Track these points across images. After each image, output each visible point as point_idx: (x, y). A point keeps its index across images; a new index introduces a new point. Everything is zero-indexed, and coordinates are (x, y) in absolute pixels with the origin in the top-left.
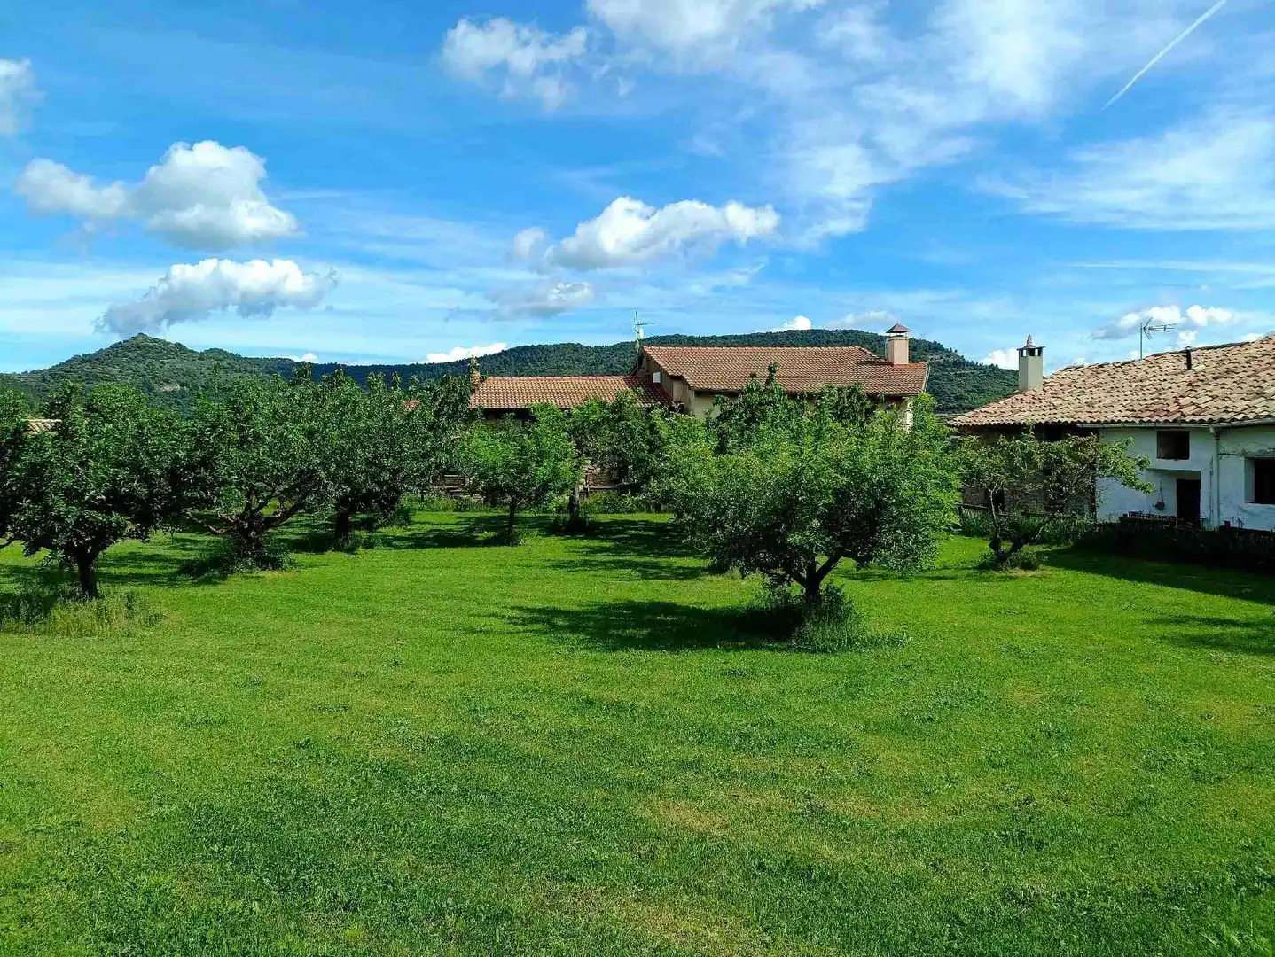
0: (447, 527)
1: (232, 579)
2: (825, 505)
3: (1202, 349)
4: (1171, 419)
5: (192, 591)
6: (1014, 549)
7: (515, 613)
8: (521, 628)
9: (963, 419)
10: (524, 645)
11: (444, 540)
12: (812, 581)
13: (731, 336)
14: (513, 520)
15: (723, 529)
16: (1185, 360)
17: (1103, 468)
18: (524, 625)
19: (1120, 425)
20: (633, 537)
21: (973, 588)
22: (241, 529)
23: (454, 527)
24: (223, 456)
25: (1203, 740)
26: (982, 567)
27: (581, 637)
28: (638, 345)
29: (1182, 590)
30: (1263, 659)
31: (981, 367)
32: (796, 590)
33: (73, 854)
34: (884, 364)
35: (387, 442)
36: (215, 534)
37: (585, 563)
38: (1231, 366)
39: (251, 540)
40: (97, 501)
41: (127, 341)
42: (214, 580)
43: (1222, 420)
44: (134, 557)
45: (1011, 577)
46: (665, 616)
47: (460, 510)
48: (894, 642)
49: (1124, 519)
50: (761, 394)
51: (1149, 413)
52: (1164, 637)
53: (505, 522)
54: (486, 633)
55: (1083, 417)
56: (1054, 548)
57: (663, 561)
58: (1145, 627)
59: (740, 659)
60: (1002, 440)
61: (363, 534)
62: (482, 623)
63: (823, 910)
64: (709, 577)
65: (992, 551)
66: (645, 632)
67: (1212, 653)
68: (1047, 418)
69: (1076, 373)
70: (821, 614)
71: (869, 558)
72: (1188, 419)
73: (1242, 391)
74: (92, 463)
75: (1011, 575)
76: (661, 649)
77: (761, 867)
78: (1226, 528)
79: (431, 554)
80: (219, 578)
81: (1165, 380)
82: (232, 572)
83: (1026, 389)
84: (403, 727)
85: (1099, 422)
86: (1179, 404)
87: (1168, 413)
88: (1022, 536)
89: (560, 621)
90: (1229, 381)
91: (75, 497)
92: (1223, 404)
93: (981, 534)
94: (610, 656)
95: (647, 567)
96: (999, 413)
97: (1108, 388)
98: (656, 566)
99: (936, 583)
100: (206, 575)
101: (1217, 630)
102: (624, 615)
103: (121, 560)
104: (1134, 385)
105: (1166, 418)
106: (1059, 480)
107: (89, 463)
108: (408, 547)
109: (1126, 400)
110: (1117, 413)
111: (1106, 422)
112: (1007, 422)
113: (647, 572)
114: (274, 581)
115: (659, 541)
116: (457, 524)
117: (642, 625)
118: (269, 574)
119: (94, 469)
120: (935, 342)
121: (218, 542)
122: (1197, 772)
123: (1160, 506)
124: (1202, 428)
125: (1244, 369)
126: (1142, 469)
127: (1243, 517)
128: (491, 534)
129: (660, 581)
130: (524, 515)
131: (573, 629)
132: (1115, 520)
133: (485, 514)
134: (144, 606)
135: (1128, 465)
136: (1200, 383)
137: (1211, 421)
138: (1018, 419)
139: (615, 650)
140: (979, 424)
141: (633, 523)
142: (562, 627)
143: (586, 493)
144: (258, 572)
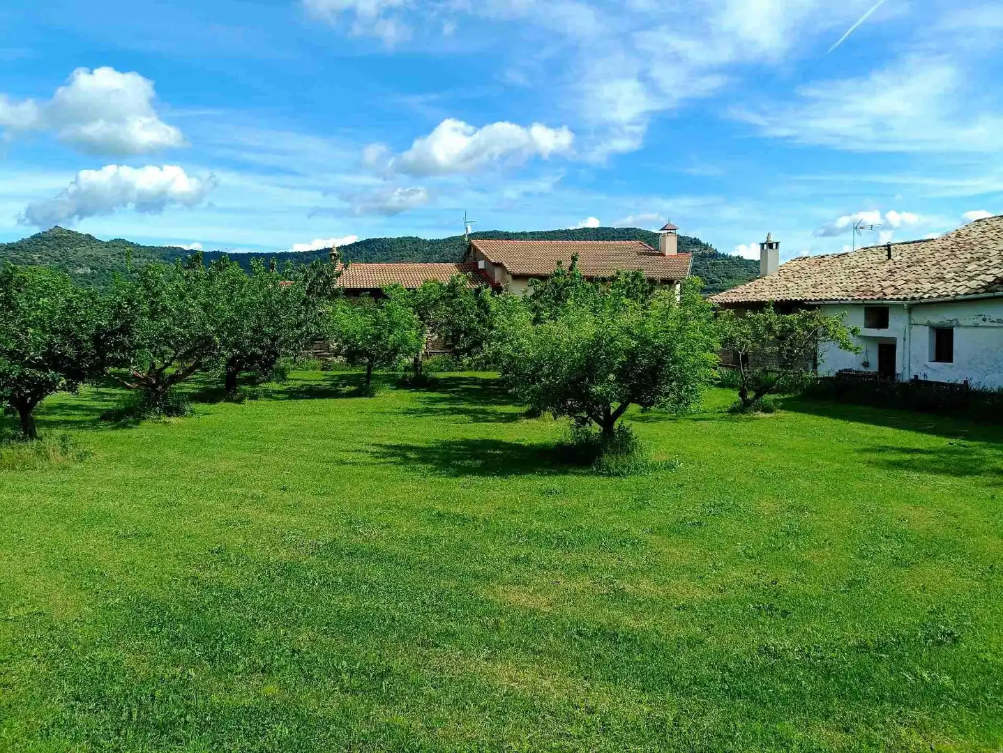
0: (317, 383)
1: (145, 424)
2: (620, 363)
3: (899, 244)
4: (875, 298)
5: (113, 434)
6: (757, 397)
7: (375, 449)
8: (382, 460)
9: (718, 298)
10: (386, 473)
11: (313, 393)
12: (608, 422)
13: (538, 232)
14: (369, 376)
15: (540, 381)
16: (886, 253)
17: (825, 334)
18: (384, 458)
19: (837, 302)
20: (464, 390)
21: (726, 426)
22: (150, 385)
23: (321, 383)
24: (137, 325)
25: (901, 537)
26: (733, 411)
27: (430, 466)
28: (466, 239)
29: (883, 428)
30: (942, 477)
31: (730, 258)
32: (595, 429)
33: (39, 636)
34: (658, 255)
35: (267, 314)
36: (129, 388)
37: (428, 411)
38: (920, 257)
39: (158, 393)
40: (36, 360)
41: (46, 233)
42: (130, 425)
43: (913, 298)
44: (61, 407)
45: (754, 419)
46: (494, 451)
47: (327, 370)
48: (670, 467)
49: (840, 374)
50: (565, 277)
51: (859, 293)
52: (870, 462)
53: (363, 379)
54: (354, 464)
55: (809, 296)
56: (786, 396)
57: (489, 408)
58: (856, 455)
59: (554, 482)
60: (749, 314)
61: (248, 388)
62: (350, 457)
63: (628, 663)
64: (525, 420)
65: (740, 398)
66: (479, 462)
67: (905, 474)
68: (781, 297)
69: (803, 264)
70: (614, 446)
71: (651, 403)
72: (888, 298)
73: (928, 276)
74: (31, 330)
75: (755, 417)
76: (494, 475)
77: (579, 633)
78: (916, 380)
79: (303, 404)
80: (134, 423)
81: (871, 268)
82: (144, 418)
83: (766, 275)
84: (294, 536)
85: (821, 300)
86: (881, 286)
87: (874, 293)
88: (763, 388)
89: (412, 455)
90: (919, 269)
91: (17, 358)
92: (913, 286)
93: (732, 386)
94: (453, 480)
95: (477, 413)
96: (745, 293)
97: (828, 274)
98: (483, 412)
99: (698, 423)
100: (123, 421)
101: (908, 457)
102: (460, 450)
103: (51, 410)
104: (847, 271)
105: (871, 297)
106: (791, 345)
107: (28, 330)
108: (285, 399)
109: (842, 283)
110: (834, 293)
111: (826, 300)
112: (751, 300)
113: (476, 417)
114: (179, 426)
115: (487, 392)
116: (324, 380)
117: (476, 457)
118: (174, 420)
119: (33, 335)
120: (695, 239)
121: (131, 395)
122: (897, 559)
123: (866, 364)
124: (899, 305)
125: (930, 260)
126: (854, 335)
127: (928, 372)
128: (353, 388)
129: (488, 424)
130: (378, 373)
131: (424, 461)
132: (832, 375)
133: (346, 373)
134: (75, 445)
135: (844, 332)
136: (897, 270)
137: (905, 299)
138: (759, 298)
139: (456, 476)
140: (730, 301)
141: (465, 379)
142: (415, 460)
143: (427, 355)
144: (165, 418)
